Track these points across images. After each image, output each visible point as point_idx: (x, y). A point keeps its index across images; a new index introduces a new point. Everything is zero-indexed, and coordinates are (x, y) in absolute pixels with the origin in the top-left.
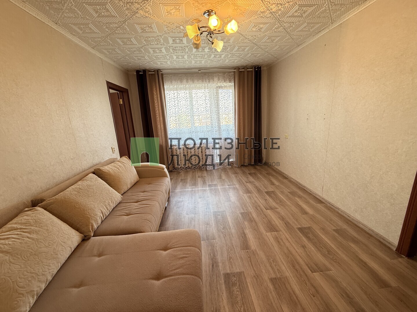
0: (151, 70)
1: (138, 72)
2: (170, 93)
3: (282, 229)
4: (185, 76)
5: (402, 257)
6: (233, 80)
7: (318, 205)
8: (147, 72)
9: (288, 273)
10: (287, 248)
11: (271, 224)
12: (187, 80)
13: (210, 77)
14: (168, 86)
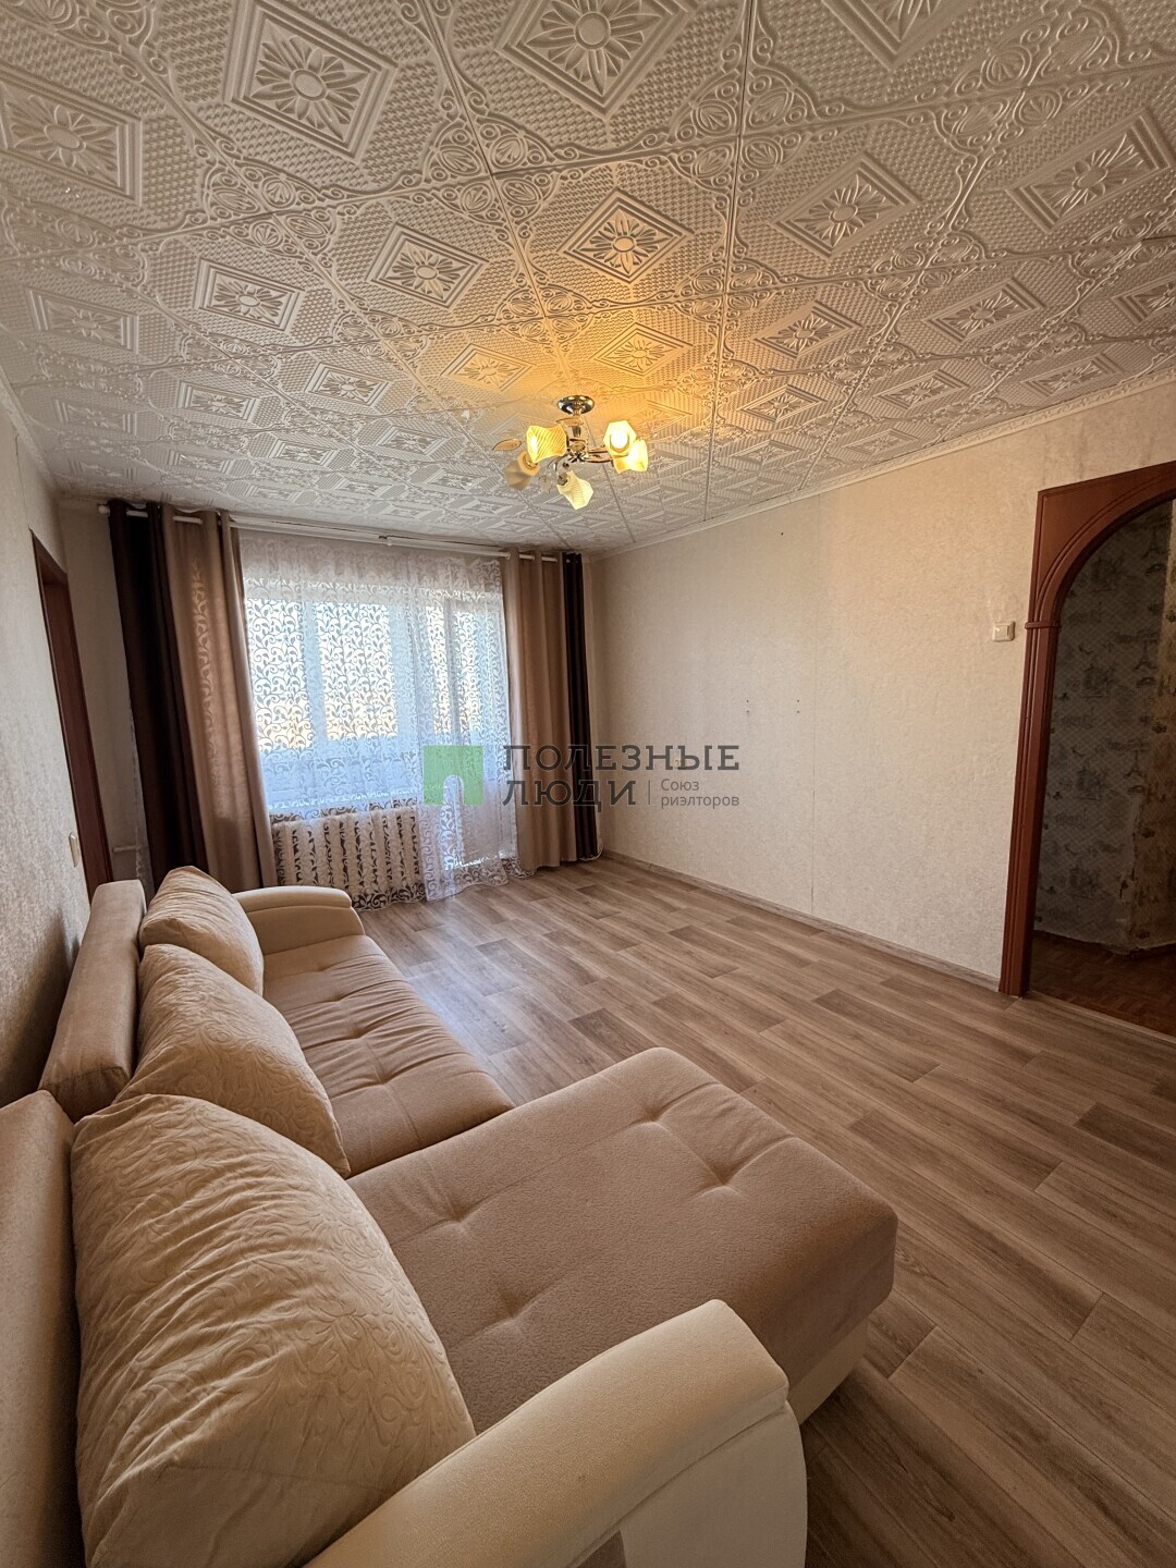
0: (183, 507)
1: (117, 506)
2: (267, 607)
3: (786, 1014)
4: (329, 552)
5: (1014, 1000)
6: (498, 583)
7: (814, 937)
8: (166, 511)
9: (874, 1103)
10: (828, 1050)
11: (752, 1009)
12: (338, 565)
13: (424, 567)
14: (261, 580)
